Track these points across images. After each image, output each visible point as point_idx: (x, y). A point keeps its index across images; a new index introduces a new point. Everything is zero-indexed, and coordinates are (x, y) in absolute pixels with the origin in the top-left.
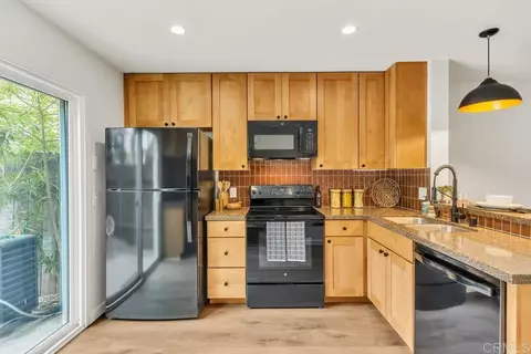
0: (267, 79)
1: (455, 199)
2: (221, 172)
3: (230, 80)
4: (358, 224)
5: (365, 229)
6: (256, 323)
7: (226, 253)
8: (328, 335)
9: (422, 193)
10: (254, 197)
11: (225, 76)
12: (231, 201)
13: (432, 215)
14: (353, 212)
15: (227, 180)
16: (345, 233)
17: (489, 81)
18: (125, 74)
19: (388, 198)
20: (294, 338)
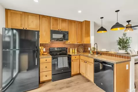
0: (56, 19)
1: (97, 50)
2: (40, 44)
3: (45, 17)
4: (78, 56)
5: (80, 57)
6: (57, 85)
7: (46, 67)
8: (75, 83)
9: (89, 49)
10: (51, 51)
11: (44, 16)
12: (44, 52)
13: (92, 53)
14: (75, 54)
15: (42, 46)
16: (76, 59)
17: (102, 27)
18: (6, 9)
19: (81, 50)
20: (68, 86)
